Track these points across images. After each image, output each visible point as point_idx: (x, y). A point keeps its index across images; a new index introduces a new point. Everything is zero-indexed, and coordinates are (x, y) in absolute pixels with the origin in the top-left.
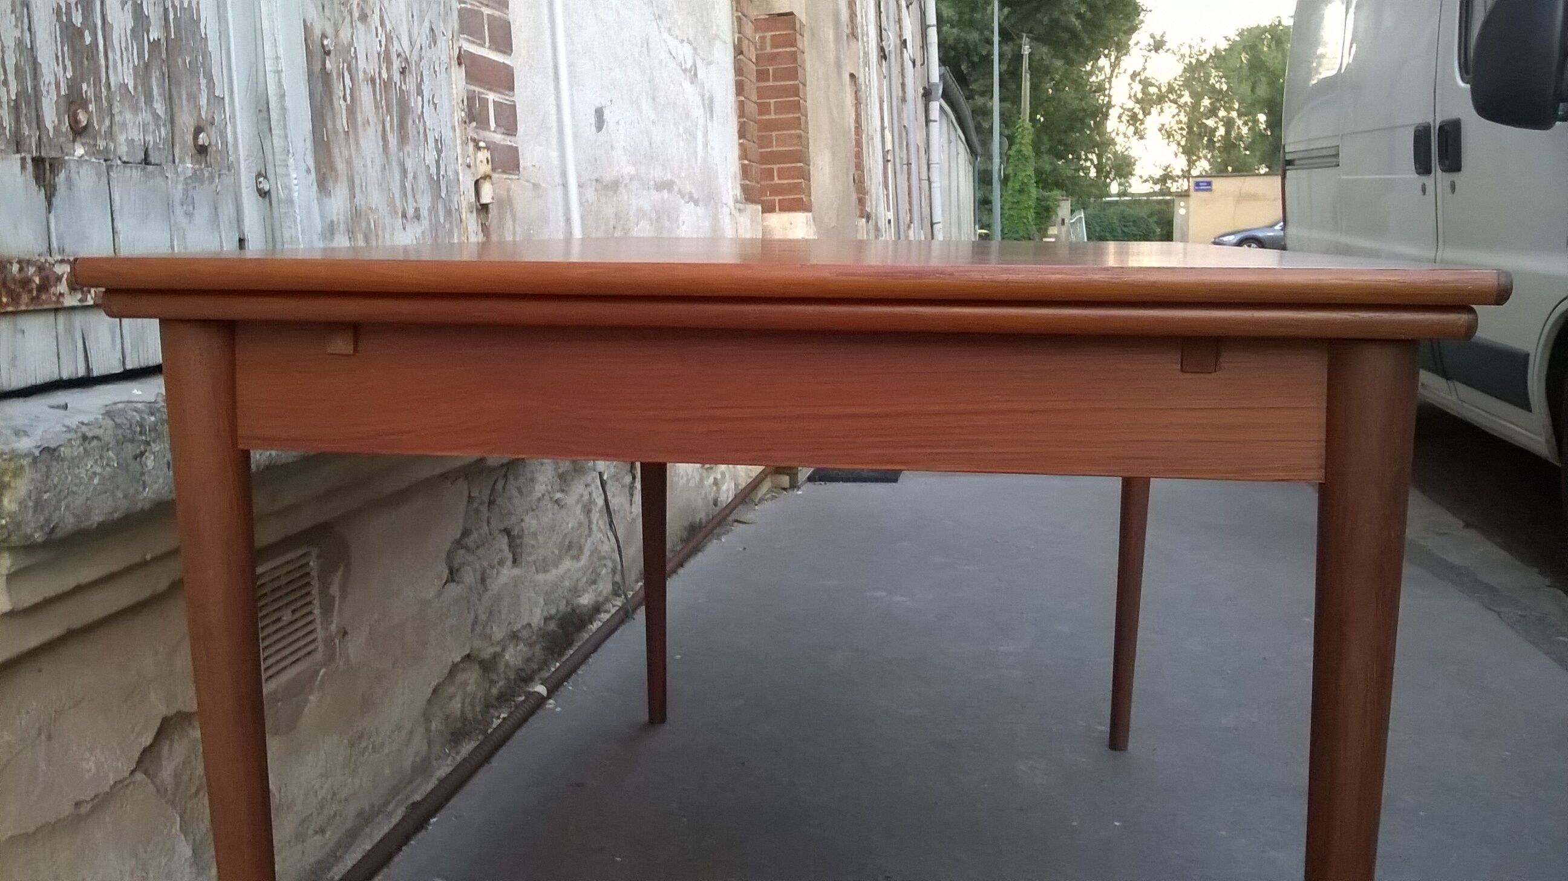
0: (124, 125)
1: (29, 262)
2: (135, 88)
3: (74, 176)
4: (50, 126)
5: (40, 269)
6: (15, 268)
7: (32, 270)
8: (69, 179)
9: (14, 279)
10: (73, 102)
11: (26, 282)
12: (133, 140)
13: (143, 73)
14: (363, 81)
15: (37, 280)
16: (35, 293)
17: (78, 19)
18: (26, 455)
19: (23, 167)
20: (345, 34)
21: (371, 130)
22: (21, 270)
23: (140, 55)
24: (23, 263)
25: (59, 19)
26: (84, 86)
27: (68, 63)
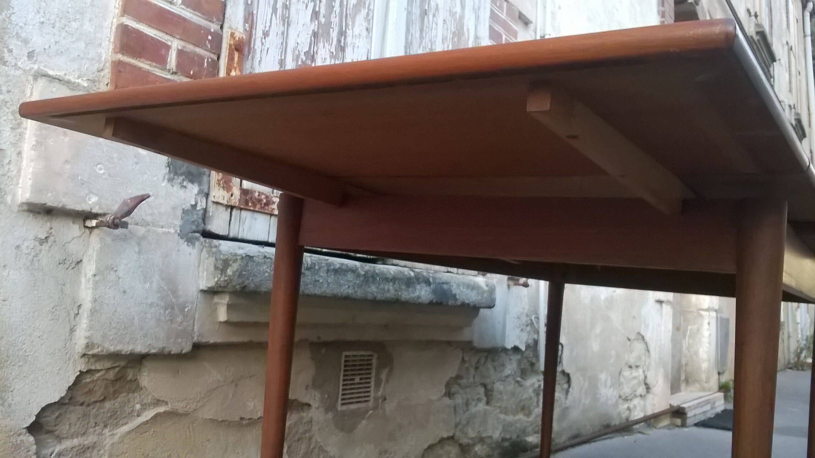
1: (262, 194)
5: (267, 197)
6: (257, 194)
7: (263, 197)
9: (255, 198)
11: (260, 201)
15: (265, 201)
16: (263, 205)
18: (240, 255)
22: (259, 195)
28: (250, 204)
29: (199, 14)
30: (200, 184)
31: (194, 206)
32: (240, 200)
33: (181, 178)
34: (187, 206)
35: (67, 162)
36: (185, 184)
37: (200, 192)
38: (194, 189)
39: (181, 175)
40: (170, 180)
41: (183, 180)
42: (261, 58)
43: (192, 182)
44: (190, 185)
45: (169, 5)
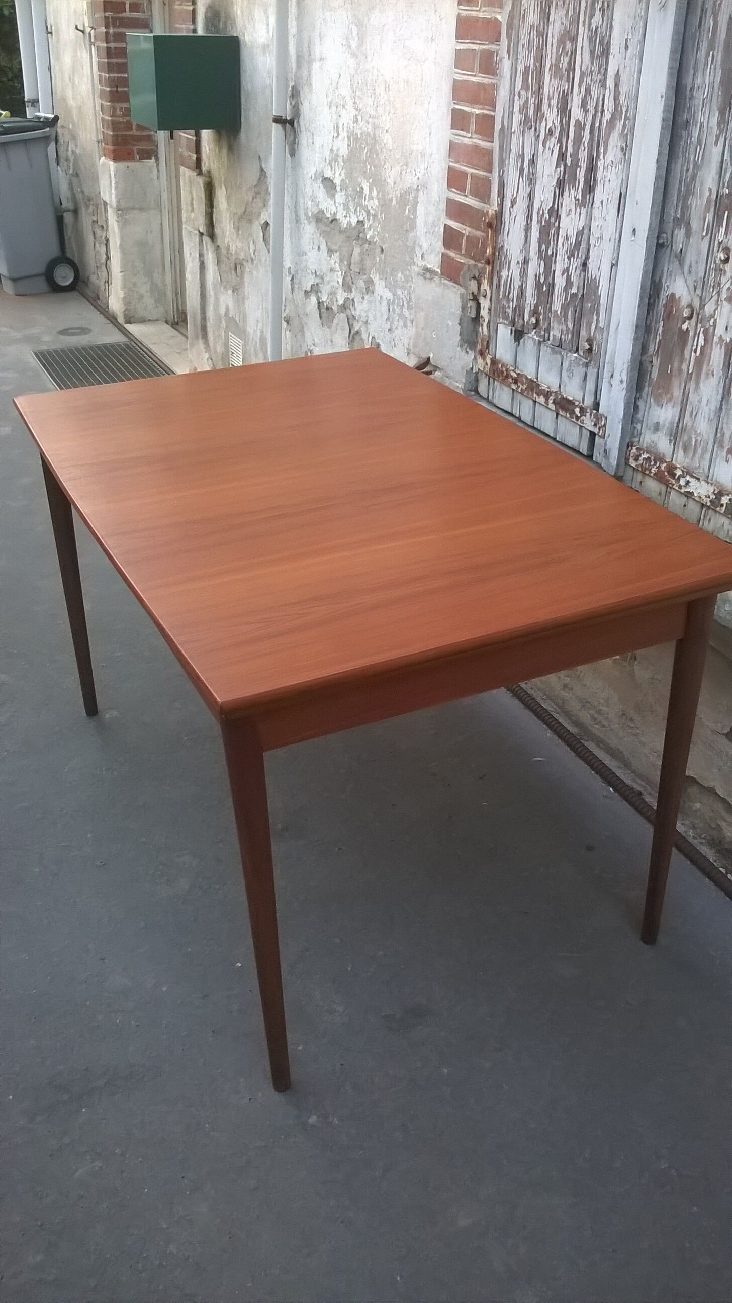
0: (553, 327)
2: (561, 312)
3: (526, 341)
4: (526, 320)
5: (507, 370)
6: (501, 365)
7: (504, 369)
8: (524, 342)
9: (500, 369)
10: (535, 312)
11: (502, 372)
12: (555, 336)
13: (565, 307)
14: (717, 344)
15: (505, 373)
16: (504, 377)
17: (542, 280)
19: (512, 331)
20: (709, 308)
21: (714, 381)
22: (502, 367)
23: (566, 299)
24: (503, 365)
25: (536, 279)
26: (540, 308)
27: (536, 297)
28: (496, 374)
29: (478, 199)
30: (473, 352)
31: (472, 369)
32: (490, 369)
33: (465, 346)
34: (468, 368)
35: (422, 327)
36: (468, 350)
37: (475, 358)
38: (471, 356)
39: (466, 342)
40: (461, 346)
41: (467, 347)
42: (509, 229)
43: (471, 349)
44: (470, 352)
45: (463, 197)
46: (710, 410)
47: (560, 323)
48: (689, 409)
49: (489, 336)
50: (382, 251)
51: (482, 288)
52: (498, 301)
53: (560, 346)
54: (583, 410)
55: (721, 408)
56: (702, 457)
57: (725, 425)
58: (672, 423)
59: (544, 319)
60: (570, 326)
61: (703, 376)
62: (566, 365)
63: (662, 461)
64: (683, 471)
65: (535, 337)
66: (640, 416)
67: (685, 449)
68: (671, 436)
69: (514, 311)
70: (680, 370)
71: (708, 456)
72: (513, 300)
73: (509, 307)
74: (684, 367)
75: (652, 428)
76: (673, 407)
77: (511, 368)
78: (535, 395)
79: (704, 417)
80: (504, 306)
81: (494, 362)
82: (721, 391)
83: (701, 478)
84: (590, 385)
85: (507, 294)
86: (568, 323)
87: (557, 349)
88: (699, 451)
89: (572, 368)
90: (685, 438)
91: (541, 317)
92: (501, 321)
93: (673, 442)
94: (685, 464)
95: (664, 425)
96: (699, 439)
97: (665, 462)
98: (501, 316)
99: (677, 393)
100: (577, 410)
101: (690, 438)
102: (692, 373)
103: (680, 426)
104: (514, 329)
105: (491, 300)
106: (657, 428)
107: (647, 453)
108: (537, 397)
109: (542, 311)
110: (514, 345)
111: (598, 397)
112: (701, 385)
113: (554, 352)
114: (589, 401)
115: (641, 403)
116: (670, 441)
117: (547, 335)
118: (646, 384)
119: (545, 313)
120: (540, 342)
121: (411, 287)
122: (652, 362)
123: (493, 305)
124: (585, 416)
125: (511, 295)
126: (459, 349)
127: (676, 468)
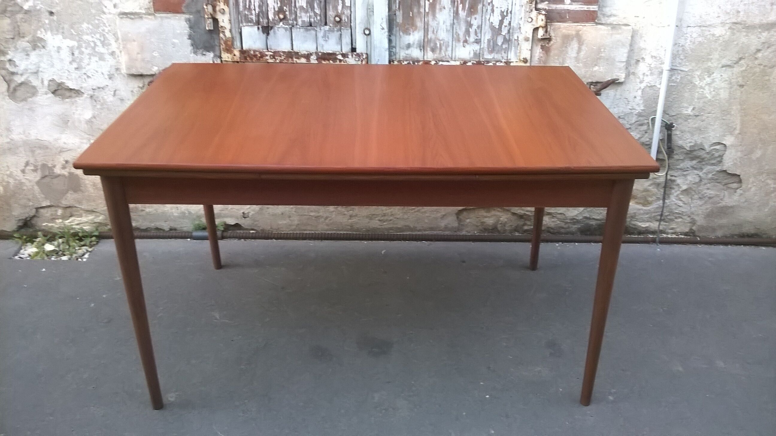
0: (300, 16)
1: (257, 51)
2: (307, 6)
3: (276, 31)
4: (271, 19)
5: (260, 53)
6: (252, 52)
7: (257, 53)
8: (274, 32)
9: (252, 55)
10: (280, 12)
11: (255, 56)
12: (304, 21)
16: (258, 58)
19: (258, 28)
21: (446, 11)
22: (254, 53)
24: (254, 51)
26: (285, 7)
28: (248, 58)
30: (214, 52)
32: (240, 58)
33: (201, 50)
35: (138, 53)
36: (204, 53)
37: (215, 56)
38: (211, 55)
39: (201, 49)
40: (195, 53)
41: (203, 51)
43: (209, 51)
44: (208, 53)
46: (447, 26)
47: (306, 12)
48: (430, 30)
49: (233, 38)
50: (51, 13)
51: (218, 8)
52: (238, 12)
53: (311, 25)
54: (344, 55)
55: (454, 23)
56: (446, 50)
57: (458, 31)
58: (419, 41)
59: (290, 13)
60: (317, 11)
61: (437, 11)
62: (320, 34)
63: (418, 61)
64: (436, 61)
65: (284, 26)
66: (393, 44)
67: (433, 50)
68: (420, 47)
69: (258, 16)
70: (419, 12)
71: (450, 49)
72: (255, 10)
73: (252, 14)
74: (422, 10)
75: (405, 48)
76: (419, 32)
77: (265, 51)
78: (295, 59)
79: (443, 30)
80: (246, 15)
81: (242, 52)
82: (452, 15)
83: (449, 60)
84: (346, 40)
85: (247, 7)
86: (315, 10)
87: (310, 28)
88: (444, 48)
89: (327, 34)
90: (432, 45)
91: (287, 13)
92: (244, 24)
93: (423, 50)
94: (435, 58)
95: (414, 44)
96: (442, 42)
97: (421, 61)
98: (243, 21)
99: (419, 24)
100: (340, 57)
101: (436, 44)
102: (428, 13)
103: (426, 40)
104: (260, 26)
105: (230, 14)
106: (409, 46)
107: (406, 61)
108: (297, 60)
109: (287, 10)
110: (264, 36)
111: (354, 44)
112: (437, 15)
113: (307, 30)
114: (346, 49)
115: (393, 38)
116: (421, 50)
117: (295, 22)
118: (395, 27)
119: (290, 11)
120: (291, 29)
121: (103, 30)
122: (395, 14)
123: (232, 16)
124: (348, 57)
125: (252, 7)
126: (192, 55)
127: (430, 61)
